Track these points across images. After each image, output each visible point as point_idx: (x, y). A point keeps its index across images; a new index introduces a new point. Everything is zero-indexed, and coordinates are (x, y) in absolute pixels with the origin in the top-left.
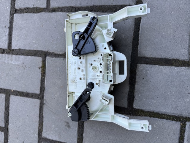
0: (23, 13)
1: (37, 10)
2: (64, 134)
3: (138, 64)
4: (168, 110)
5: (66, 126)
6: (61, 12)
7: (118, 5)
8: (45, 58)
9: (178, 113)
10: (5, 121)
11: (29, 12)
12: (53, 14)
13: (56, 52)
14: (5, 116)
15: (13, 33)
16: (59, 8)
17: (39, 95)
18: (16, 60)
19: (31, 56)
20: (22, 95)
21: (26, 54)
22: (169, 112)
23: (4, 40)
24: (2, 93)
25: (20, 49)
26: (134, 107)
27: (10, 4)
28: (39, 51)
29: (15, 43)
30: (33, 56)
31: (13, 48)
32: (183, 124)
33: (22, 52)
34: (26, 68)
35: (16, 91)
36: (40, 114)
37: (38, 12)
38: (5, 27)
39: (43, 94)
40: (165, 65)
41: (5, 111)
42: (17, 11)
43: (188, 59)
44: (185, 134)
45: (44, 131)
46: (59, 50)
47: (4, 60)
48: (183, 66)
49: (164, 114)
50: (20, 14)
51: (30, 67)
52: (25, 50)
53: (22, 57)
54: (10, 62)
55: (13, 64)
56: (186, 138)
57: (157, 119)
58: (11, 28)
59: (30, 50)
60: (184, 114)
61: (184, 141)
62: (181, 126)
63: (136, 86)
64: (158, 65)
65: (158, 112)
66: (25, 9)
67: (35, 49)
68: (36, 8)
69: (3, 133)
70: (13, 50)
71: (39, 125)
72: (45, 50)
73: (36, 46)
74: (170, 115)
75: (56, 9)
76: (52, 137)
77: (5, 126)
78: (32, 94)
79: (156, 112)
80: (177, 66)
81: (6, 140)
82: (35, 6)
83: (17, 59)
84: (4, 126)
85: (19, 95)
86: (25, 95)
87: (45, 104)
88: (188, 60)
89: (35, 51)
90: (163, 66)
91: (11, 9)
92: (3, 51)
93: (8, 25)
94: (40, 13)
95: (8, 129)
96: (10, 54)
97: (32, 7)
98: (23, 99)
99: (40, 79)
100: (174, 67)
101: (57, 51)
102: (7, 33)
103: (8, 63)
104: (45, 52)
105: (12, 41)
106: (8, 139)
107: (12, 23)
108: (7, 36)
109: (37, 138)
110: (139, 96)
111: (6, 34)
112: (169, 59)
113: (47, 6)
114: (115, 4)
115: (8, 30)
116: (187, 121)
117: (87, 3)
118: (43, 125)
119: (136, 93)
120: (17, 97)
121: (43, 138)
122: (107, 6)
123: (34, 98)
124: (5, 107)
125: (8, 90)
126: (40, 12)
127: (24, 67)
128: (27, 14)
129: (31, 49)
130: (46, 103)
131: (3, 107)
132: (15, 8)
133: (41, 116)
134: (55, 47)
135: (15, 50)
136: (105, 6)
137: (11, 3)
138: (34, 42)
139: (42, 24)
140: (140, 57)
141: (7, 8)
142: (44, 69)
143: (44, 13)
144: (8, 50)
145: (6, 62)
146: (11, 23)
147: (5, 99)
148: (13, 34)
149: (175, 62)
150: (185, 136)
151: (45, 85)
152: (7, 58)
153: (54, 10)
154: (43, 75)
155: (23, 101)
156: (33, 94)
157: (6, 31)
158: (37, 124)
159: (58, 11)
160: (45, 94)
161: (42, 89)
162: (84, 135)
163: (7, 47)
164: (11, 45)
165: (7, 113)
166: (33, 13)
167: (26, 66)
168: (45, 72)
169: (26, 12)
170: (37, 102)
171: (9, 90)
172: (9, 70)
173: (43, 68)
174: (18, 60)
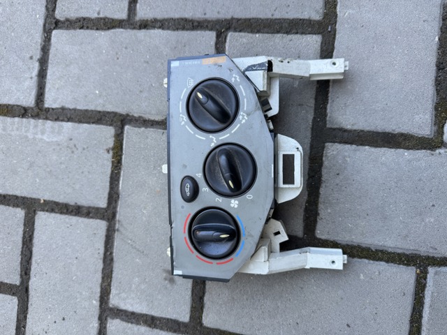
0: (74, 29)
1: (107, 24)
2: (159, 297)
3: (327, 144)
4: (390, 242)
5: (165, 279)
6: (160, 30)
7: (285, 20)
8: (122, 128)
9: (411, 248)
10: (21, 272)
11: (88, 28)
12: (142, 33)
13: (147, 117)
14: (22, 259)
15: (49, 72)
16: (155, 21)
17: (106, 210)
18: (53, 132)
19: (88, 123)
20: (65, 211)
21: (77, 120)
22: (391, 246)
23: (27, 88)
24: (18, 206)
25: (63, 109)
26: (318, 236)
27: (44, 9)
28: (108, 113)
29: (53, 94)
30: (93, 123)
31: (46, 106)
32: (421, 272)
33: (69, 116)
34: (77, 149)
35: (52, 201)
36: (105, 254)
37: (109, 29)
38: (31, 58)
39: (115, 208)
40: (384, 147)
41: (23, 248)
42: (60, 25)
43: (431, 134)
44: (426, 292)
45: (114, 291)
46: (153, 112)
47: (26, 132)
48: (421, 149)
49: (382, 251)
50: (66, 31)
51: (85, 147)
52: (75, 110)
53: (68, 126)
54: (39, 136)
55: (47, 140)
56: (427, 301)
57: (366, 261)
58: (43, 62)
59: (87, 111)
60: (424, 250)
61: (423, 307)
62: (418, 275)
63: (322, 191)
64: (368, 145)
65: (369, 246)
66: (78, 20)
67: (99, 109)
68: (104, 19)
69: (15, 300)
70: (48, 110)
71: (103, 278)
72: (122, 110)
73: (101, 101)
74: (394, 253)
75: (149, 22)
76: (132, 305)
77: (22, 283)
78: (89, 207)
79: (364, 246)
80: (408, 148)
81: (22, 316)
82: (102, 16)
83: (56, 131)
84: (18, 283)
85: (57, 211)
86: (72, 211)
87: (118, 230)
88: (430, 137)
89: (100, 112)
90: (379, 149)
91: (45, 20)
92: (24, 112)
93: (38, 55)
94: (113, 30)
95: (27, 290)
96: (39, 119)
97: (95, 16)
98: (67, 220)
99: (109, 176)
100: (402, 150)
101: (149, 114)
102: (35, 72)
103: (34, 139)
104: (121, 115)
105: (47, 90)
106: (27, 314)
107: (46, 51)
108: (35, 79)
109: (98, 307)
110: (329, 211)
111: (32, 73)
112: (392, 134)
113: (129, 15)
114: (278, 17)
115: (37, 65)
116: (429, 265)
117: (218, 13)
118: (111, 277)
119: (321, 206)
120: (53, 215)
121: (111, 309)
122: (263, 20)
123: (92, 218)
124: (24, 237)
125: (31, 199)
126: (113, 27)
127: (71, 148)
128: (82, 30)
129: (90, 109)
130: (121, 229)
131: (18, 239)
132: (55, 18)
133: (109, 258)
134: (146, 104)
135: (53, 109)
136: (257, 20)
137: (46, 6)
138: (97, 92)
139: (117, 54)
140: (331, 128)
141: (38, 16)
142: (119, 153)
143: (122, 30)
144: (36, 110)
145: (30, 136)
146: (45, 49)
147: (25, 220)
148: (48, 74)
149: (405, 140)
150: (426, 297)
151: (120, 188)
152: (31, 127)
153: (145, 25)
154: (117, 166)
155: (67, 223)
156: (91, 210)
157: (33, 67)
158: (99, 276)
159: (154, 27)
160: (118, 209)
161: (113, 196)
162: (206, 298)
163: (33, 102)
164: (43, 98)
165: (28, 253)
166: (97, 29)
167: (77, 146)
168: (121, 158)
169: (82, 28)
170: (101, 226)
171: (34, 199)
172: (37, 155)
173: (117, 150)
174: (59, 133)
